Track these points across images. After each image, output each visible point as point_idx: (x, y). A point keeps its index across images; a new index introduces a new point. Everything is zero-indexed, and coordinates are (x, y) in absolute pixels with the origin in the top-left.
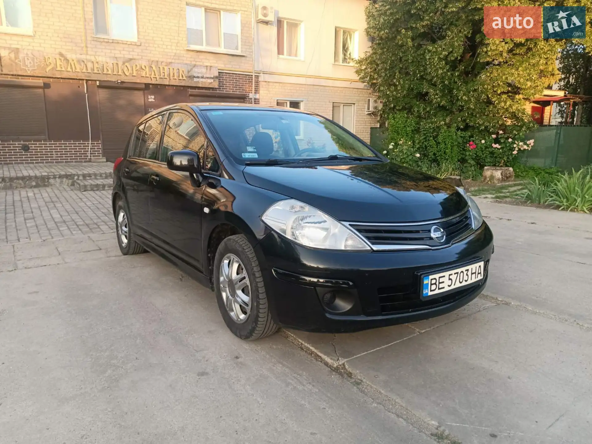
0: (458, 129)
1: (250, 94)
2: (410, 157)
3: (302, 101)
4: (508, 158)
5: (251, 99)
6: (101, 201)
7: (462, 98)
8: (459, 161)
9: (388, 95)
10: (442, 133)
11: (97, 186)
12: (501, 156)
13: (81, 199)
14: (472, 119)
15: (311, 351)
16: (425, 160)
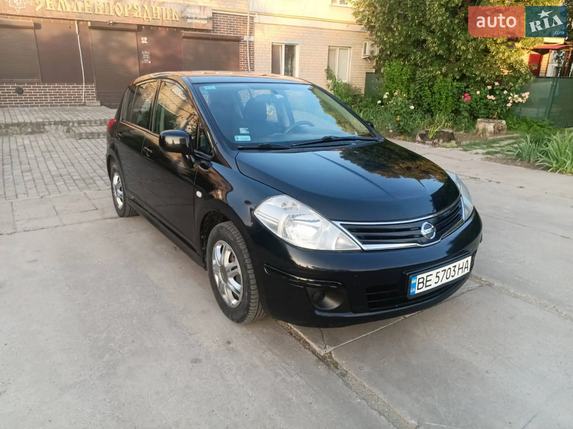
0: (454, 79)
1: (245, 36)
2: (405, 110)
3: (298, 44)
4: (502, 110)
5: (246, 42)
6: (97, 151)
7: (460, 47)
8: (452, 112)
9: (385, 41)
10: (437, 83)
11: (92, 133)
12: (494, 108)
13: (76, 148)
14: (469, 69)
15: (300, 337)
16: (419, 110)
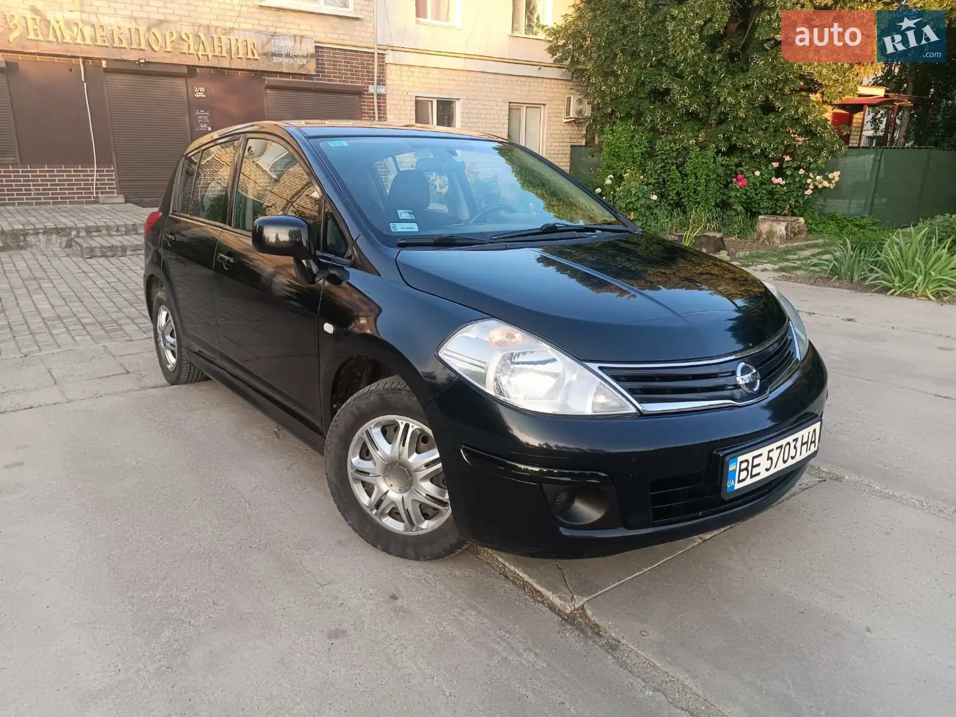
0: (718, 152)
1: (371, 87)
2: (642, 201)
3: (458, 99)
4: (797, 201)
5: (372, 94)
6: (121, 276)
7: (725, 99)
8: (717, 205)
9: (604, 91)
10: (691, 159)
11: (112, 248)
12: (785, 198)
13: (84, 272)
14: (741, 136)
16: (663, 203)
